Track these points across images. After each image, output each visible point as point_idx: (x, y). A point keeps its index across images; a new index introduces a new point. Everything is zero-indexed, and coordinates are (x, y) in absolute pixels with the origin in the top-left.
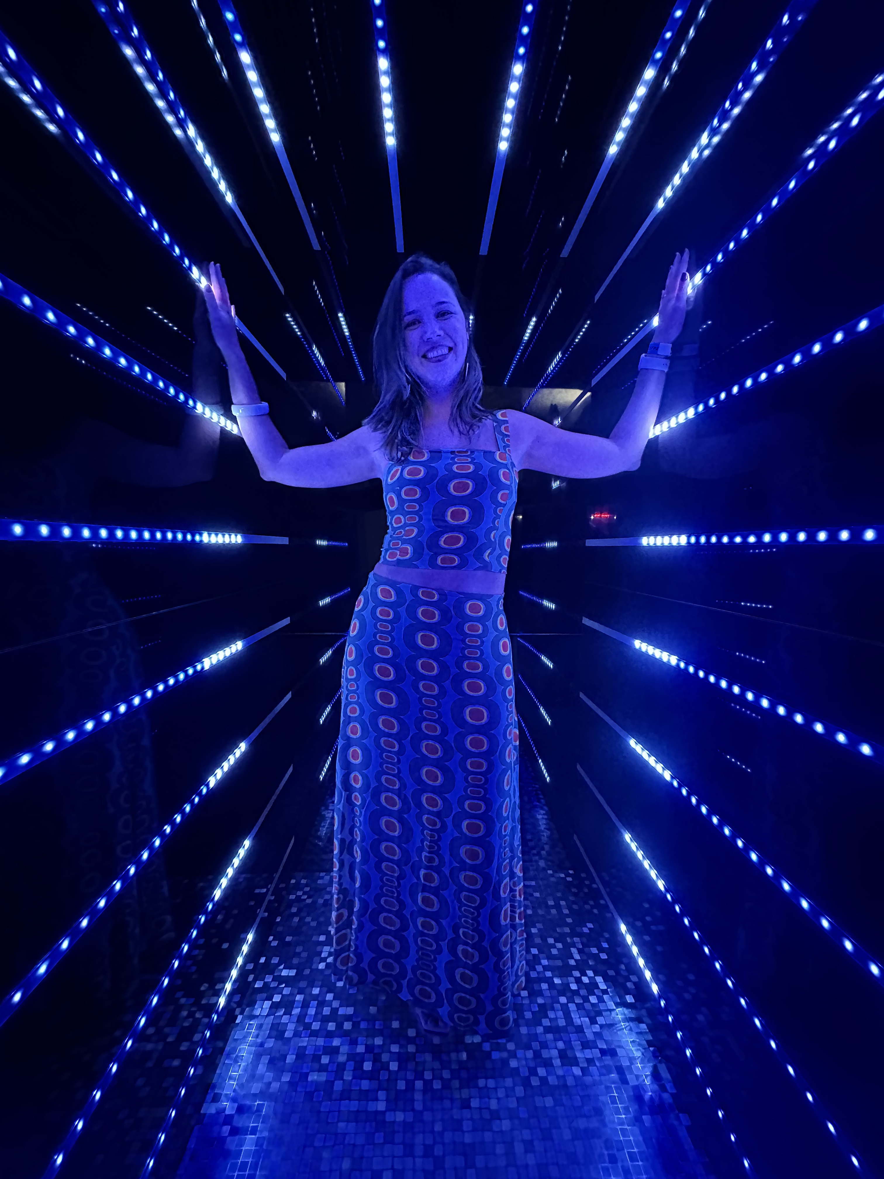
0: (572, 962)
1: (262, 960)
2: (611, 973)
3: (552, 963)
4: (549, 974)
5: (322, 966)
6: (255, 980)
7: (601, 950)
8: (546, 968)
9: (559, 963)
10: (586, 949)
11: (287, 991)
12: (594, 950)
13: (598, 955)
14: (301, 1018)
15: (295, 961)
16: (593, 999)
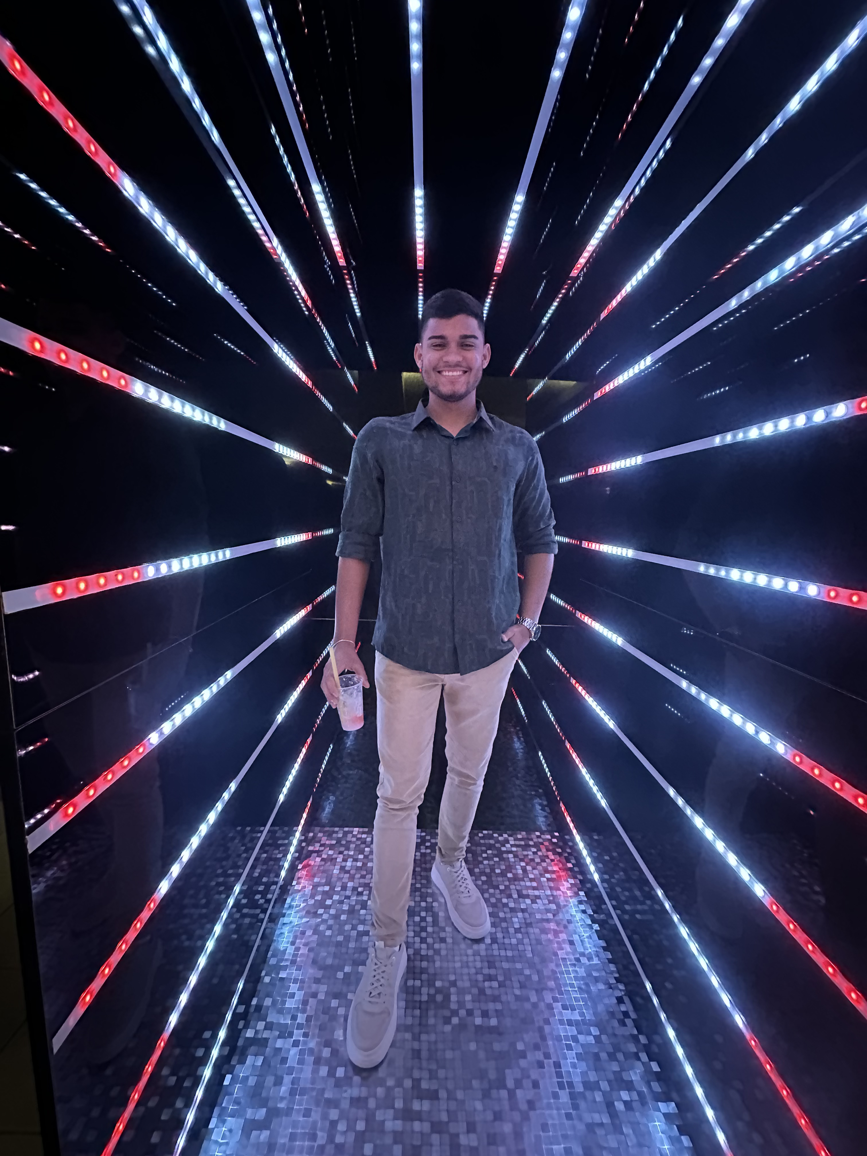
0: (531, 843)
1: (311, 835)
2: (559, 850)
3: (517, 843)
4: (514, 849)
5: (354, 839)
6: (308, 845)
7: (555, 837)
8: (512, 846)
9: (523, 843)
10: (542, 836)
11: (331, 852)
12: (549, 837)
13: (551, 840)
14: (342, 869)
15: (334, 835)
16: (544, 864)
